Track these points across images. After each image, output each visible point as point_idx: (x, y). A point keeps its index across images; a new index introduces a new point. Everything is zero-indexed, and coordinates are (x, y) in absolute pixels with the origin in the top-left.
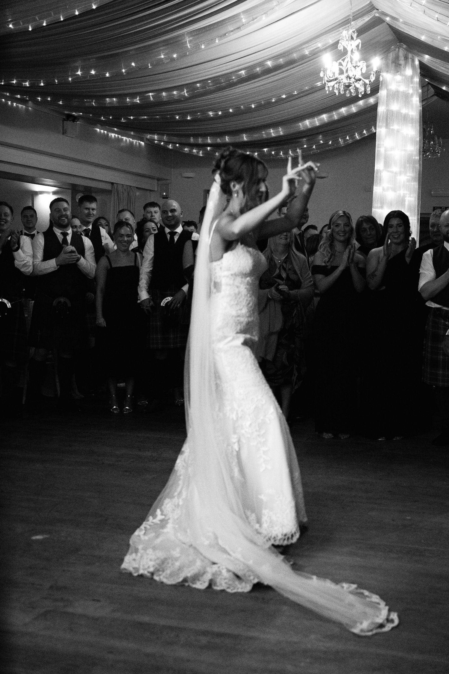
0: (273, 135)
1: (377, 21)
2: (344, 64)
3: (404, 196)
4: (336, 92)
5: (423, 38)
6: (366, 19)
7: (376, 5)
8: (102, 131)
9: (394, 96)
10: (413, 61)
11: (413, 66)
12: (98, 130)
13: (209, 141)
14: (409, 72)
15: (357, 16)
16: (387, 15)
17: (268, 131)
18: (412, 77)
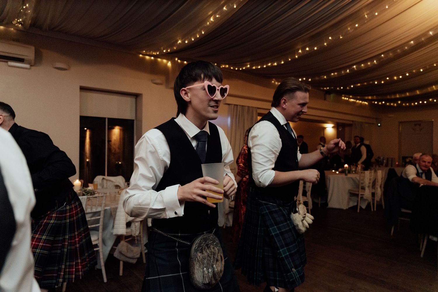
8: (345, 98)
13: (398, 96)
17: (432, 88)
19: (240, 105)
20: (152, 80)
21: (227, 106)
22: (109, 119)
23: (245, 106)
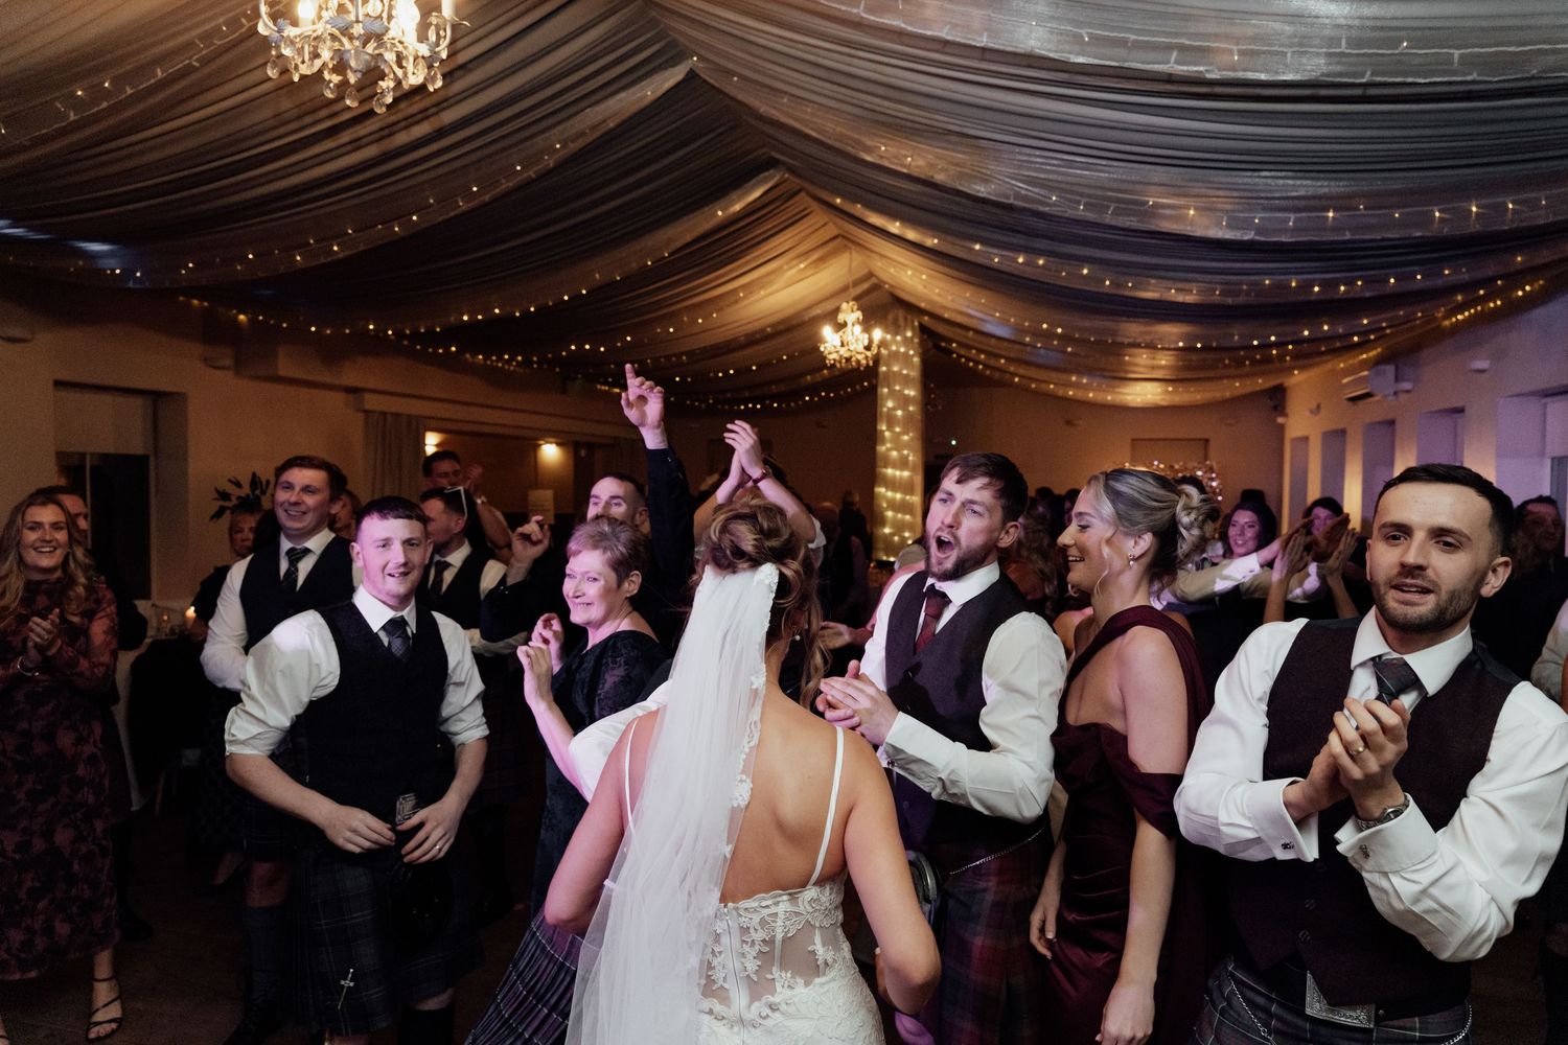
0: (775, 391)
1: (877, 287)
2: (845, 337)
3: (908, 455)
4: (838, 365)
5: (923, 305)
6: (865, 286)
7: (875, 273)
8: (603, 388)
9: (895, 355)
10: (913, 322)
11: (913, 328)
12: (599, 386)
14: (909, 334)
15: (856, 283)
16: (885, 283)
18: (912, 338)
19: (392, 413)
20: (206, 360)
21: (361, 416)
22: (92, 454)
23: (401, 414)
